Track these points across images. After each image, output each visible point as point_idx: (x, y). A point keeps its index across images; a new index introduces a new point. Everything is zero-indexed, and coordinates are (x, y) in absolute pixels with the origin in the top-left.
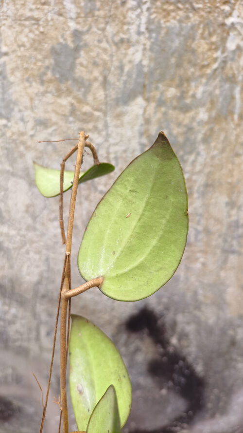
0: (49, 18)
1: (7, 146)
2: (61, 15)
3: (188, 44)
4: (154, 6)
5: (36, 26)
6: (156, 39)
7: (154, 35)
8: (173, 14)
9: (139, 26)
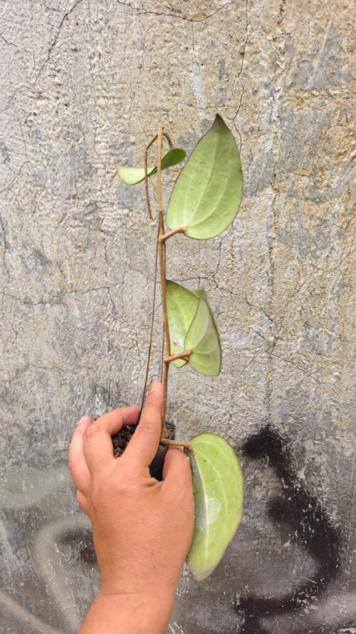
0: (179, 109)
1: (127, 236)
2: (191, 105)
3: (324, 131)
4: (287, 94)
5: (165, 116)
6: (289, 127)
7: (286, 123)
8: (307, 102)
9: (271, 115)
